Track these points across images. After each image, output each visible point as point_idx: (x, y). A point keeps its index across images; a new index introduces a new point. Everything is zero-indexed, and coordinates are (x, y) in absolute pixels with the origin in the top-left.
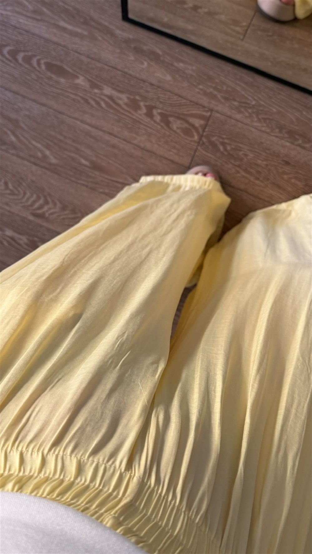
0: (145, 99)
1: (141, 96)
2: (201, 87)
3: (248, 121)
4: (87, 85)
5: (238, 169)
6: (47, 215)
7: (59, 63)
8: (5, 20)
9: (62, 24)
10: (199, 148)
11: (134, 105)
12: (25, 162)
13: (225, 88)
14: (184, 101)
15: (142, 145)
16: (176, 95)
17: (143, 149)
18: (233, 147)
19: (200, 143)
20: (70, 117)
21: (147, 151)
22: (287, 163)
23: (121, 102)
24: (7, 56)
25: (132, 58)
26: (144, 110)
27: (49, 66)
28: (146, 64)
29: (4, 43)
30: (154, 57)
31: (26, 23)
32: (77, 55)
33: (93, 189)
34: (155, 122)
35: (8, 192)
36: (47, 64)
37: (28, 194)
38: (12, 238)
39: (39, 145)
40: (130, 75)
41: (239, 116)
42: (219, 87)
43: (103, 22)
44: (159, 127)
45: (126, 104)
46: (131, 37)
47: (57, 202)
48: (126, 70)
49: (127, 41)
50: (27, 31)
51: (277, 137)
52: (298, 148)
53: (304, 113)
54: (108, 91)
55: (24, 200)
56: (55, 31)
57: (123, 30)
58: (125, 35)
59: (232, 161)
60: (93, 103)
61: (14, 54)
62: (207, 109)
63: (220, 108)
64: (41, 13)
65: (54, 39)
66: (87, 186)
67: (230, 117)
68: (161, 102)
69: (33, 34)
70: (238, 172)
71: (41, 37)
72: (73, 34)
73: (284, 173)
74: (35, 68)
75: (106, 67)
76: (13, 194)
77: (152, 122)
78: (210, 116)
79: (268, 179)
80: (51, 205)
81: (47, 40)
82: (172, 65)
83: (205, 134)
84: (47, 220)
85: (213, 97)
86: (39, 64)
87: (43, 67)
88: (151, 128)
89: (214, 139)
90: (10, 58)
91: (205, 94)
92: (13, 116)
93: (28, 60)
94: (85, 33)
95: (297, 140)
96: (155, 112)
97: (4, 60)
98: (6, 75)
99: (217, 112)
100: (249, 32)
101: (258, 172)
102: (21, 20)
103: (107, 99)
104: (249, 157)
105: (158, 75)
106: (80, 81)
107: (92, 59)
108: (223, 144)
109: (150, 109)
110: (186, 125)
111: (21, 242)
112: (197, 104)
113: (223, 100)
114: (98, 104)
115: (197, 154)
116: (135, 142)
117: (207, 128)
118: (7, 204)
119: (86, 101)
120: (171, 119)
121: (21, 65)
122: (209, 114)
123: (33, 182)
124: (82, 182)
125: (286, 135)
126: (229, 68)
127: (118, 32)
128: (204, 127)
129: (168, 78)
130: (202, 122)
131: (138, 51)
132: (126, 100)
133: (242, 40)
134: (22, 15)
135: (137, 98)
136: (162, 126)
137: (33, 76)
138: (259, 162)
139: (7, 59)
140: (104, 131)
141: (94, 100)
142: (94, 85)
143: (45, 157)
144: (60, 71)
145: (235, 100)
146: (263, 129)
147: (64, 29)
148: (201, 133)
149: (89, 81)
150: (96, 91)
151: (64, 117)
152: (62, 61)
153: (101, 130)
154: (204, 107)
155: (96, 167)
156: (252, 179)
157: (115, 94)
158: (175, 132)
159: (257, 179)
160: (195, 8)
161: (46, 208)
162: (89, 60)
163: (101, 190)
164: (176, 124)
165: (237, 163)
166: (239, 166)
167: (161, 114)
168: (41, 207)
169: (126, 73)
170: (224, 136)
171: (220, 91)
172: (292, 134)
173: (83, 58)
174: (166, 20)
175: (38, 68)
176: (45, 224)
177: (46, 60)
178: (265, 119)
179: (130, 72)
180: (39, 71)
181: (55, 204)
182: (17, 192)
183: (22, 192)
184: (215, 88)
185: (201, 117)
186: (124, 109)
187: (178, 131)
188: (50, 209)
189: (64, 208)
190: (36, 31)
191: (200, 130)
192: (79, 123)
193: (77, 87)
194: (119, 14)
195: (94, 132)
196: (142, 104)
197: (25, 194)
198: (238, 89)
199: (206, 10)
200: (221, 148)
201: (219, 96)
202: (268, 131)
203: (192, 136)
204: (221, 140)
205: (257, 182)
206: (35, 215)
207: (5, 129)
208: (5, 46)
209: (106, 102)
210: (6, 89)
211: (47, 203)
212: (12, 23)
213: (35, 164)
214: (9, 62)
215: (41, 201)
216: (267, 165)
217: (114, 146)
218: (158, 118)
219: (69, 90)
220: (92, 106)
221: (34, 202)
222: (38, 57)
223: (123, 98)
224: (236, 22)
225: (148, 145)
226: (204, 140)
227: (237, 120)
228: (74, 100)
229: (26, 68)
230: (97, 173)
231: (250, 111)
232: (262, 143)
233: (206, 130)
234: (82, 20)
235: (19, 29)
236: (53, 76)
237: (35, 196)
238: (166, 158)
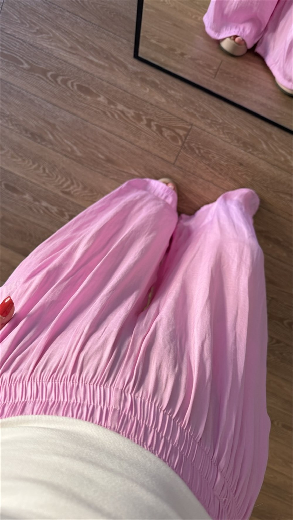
0: (146, 114)
1: (143, 112)
2: (185, 108)
3: (216, 133)
4: (106, 102)
5: (207, 166)
6: (72, 192)
7: (87, 86)
8: (50, 52)
9: (91, 58)
10: (182, 151)
11: (138, 118)
12: (59, 154)
13: (202, 110)
14: (174, 117)
15: (142, 146)
16: (168, 112)
17: (143, 149)
18: (205, 151)
19: (182, 147)
20: (93, 124)
21: (146, 151)
22: (241, 164)
23: (129, 115)
24: (50, 78)
25: (139, 85)
26: (145, 122)
27: (80, 87)
28: (148, 90)
29: (48, 69)
30: (154, 85)
31: (65, 55)
32: (100, 81)
33: (106, 176)
34: (152, 130)
35: (45, 175)
36: (78, 85)
37: (60, 177)
38: (46, 208)
39: (69, 143)
40: (136, 97)
41: (210, 130)
42: (198, 109)
43: (119, 58)
44: (155, 134)
45: (133, 117)
46: (139, 70)
47: (80, 184)
48: (134, 93)
49: (136, 73)
50: (66, 62)
51: (235, 146)
52: (249, 154)
53: (254, 130)
54: (120, 107)
55: (57, 181)
56: (85, 62)
57: (133, 65)
58: (135, 69)
59: (204, 161)
60: (109, 115)
61: (55, 77)
62: (189, 124)
63: (198, 123)
64: (76, 49)
65: (85, 68)
66: (102, 174)
67: (204, 130)
68: (157, 117)
69: (69, 64)
70: (207, 169)
71: (75, 66)
72: (97, 65)
73: (238, 171)
74: (69, 88)
75: (120, 90)
76: (48, 176)
77: (150, 131)
78: (191, 129)
79: (227, 175)
80: (75, 186)
81: (80, 69)
82: (166, 92)
83: (186, 141)
84: (72, 196)
85: (193, 115)
86: (72, 85)
87: (75, 87)
88: (148, 134)
89: (192, 145)
90: (52, 80)
91: (188, 113)
92: (52, 121)
93: (65, 82)
94: (107, 65)
95: (249, 148)
96: (153, 124)
97: (48, 81)
98: (48, 92)
99: (196, 126)
100: (218, 73)
101: (221, 170)
102: (62, 53)
103: (119, 113)
104: (215, 159)
105: (156, 98)
106: (101, 99)
107: (110, 84)
108: (199, 149)
109: (149, 121)
110: (173, 134)
111: (53, 211)
112: (182, 120)
113: (199, 118)
114: (113, 115)
115: (180, 154)
116: (138, 144)
117: (188, 136)
118: (44, 183)
119: (105, 113)
120: (164, 129)
121: (59, 85)
122: (190, 127)
123: (63, 168)
124: (99, 171)
125: (242, 145)
126: (206, 96)
127: (130, 66)
128: (186, 136)
129: (163, 100)
130: (185, 133)
131: (143, 80)
132: (133, 114)
133: (214, 79)
134: (63, 49)
135: (141, 113)
136: (157, 134)
137: (68, 94)
138: (222, 162)
139: (50, 80)
140: (116, 135)
141: (111, 113)
142: (110, 102)
143: (73, 151)
144: (87, 91)
145: (208, 118)
146: (227, 140)
147: (92, 62)
148: (184, 140)
149: (108, 99)
150: (112, 106)
151: (88, 123)
152: (89, 84)
153: (114, 134)
154: (187, 122)
155: (109, 160)
156: (217, 174)
157: (125, 109)
158: (166, 138)
159: (220, 174)
160: (182, 55)
161: (72, 188)
162: (108, 84)
163: (112, 177)
164: (167, 133)
165: (207, 162)
166: (209, 165)
167: (157, 125)
168: (68, 187)
169: (134, 95)
170: (200, 144)
171: (198, 112)
172: (245, 145)
173: (104, 83)
174: (163, 60)
175: (71, 88)
176: (71, 199)
177: (77, 83)
178: (228, 133)
179: (137, 95)
180: (72, 90)
181: (78, 185)
182: (51, 175)
183: (55, 176)
184: (195, 110)
185: (184, 129)
186: (131, 121)
187: (168, 138)
188: (74, 188)
189: (85, 188)
190: (72, 62)
191: (183, 138)
192: (98, 128)
193: (98, 103)
194: (132, 54)
195: (109, 135)
196: (144, 117)
197: (57, 177)
198: (211, 111)
199: (190, 57)
200: (197, 151)
201: (197, 115)
202: (229, 141)
203: (178, 142)
204: (197, 146)
205: (220, 176)
206: (63, 192)
207: (46, 130)
208: (49, 71)
209: (118, 115)
210: (48, 102)
211: (72, 183)
212: (55, 55)
213: (66, 156)
214: (51, 83)
215: (69, 182)
216: (227, 165)
217: (122, 146)
218: (154, 128)
219: (93, 105)
220: (109, 117)
221: (63, 183)
222: (72, 81)
223: (131, 113)
224: (210, 67)
225: (146, 147)
226: (186, 145)
227: (209, 133)
228: (96, 112)
229: (63, 88)
230: (110, 165)
231: (218, 127)
232: (225, 149)
233: (188, 138)
234: (105, 56)
235: (59, 59)
236: (82, 95)
237: (64, 179)
238: (158, 157)
